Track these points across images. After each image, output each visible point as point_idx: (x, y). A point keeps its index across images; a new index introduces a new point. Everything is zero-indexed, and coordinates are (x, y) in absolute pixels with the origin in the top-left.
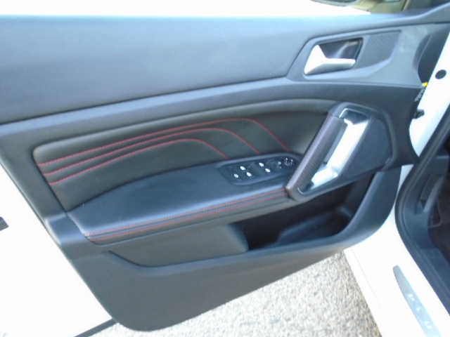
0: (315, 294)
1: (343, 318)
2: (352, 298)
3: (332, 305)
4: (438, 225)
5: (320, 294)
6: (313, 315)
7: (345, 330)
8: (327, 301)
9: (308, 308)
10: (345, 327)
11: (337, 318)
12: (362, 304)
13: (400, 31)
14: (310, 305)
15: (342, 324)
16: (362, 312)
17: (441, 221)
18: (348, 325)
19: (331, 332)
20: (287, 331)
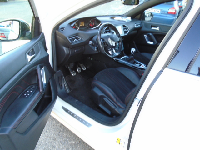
0: (46, 132)
1: (58, 133)
2: (58, 125)
3: (53, 132)
4: (71, 90)
5: (48, 131)
6: (48, 138)
7: (60, 135)
8: (51, 131)
9: (46, 137)
10: (59, 135)
11: (56, 134)
12: (62, 125)
13: (38, 44)
14: (46, 136)
15: (58, 135)
16: (62, 128)
17: (72, 89)
18: (60, 133)
19: (55, 139)
20: (41, 148)
